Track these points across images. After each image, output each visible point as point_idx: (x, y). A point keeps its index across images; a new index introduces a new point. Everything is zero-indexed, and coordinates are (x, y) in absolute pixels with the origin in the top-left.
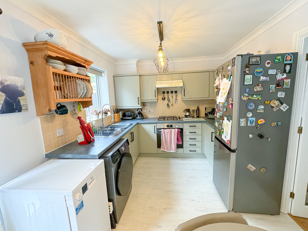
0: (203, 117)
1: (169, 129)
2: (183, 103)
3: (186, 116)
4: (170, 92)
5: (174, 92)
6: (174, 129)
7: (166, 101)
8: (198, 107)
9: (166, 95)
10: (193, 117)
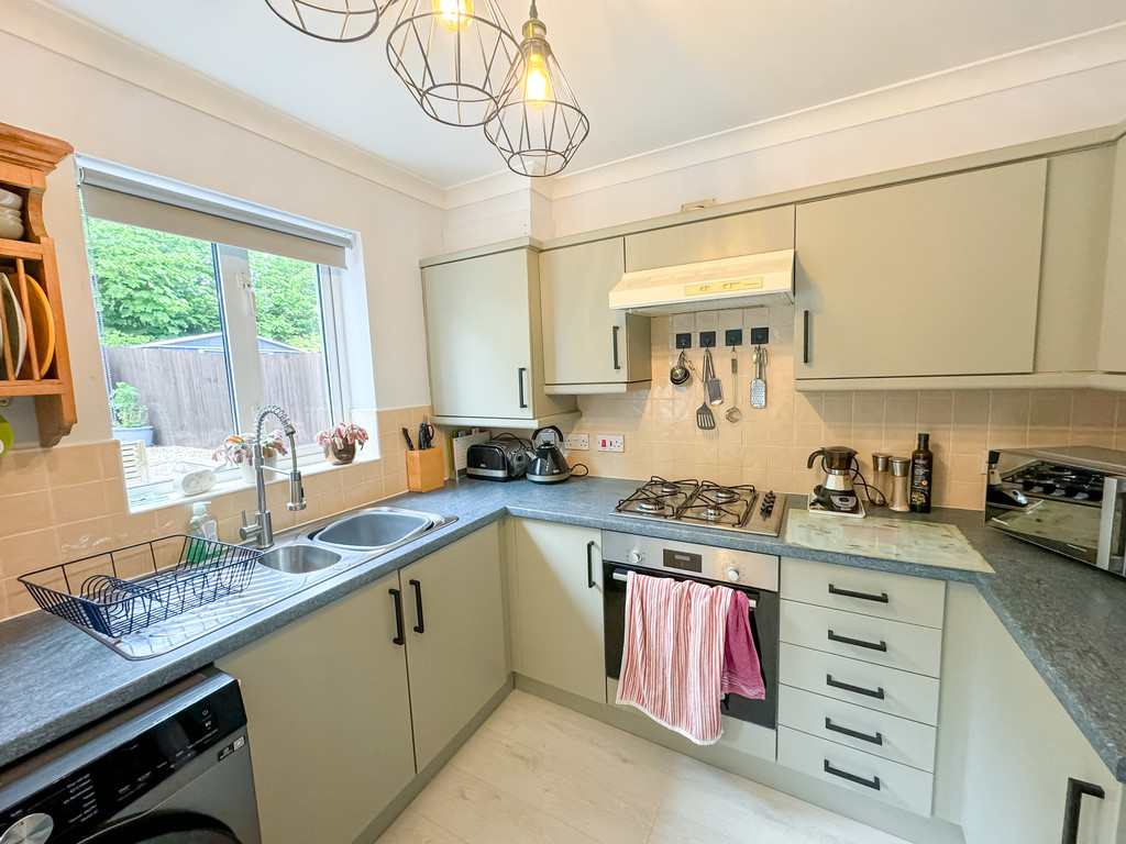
0: (960, 519)
1: (679, 578)
2: (806, 408)
3: (824, 499)
4: (721, 339)
5: (747, 336)
6: (712, 583)
7: (696, 392)
8: (925, 439)
9: (696, 357)
10: (880, 507)
